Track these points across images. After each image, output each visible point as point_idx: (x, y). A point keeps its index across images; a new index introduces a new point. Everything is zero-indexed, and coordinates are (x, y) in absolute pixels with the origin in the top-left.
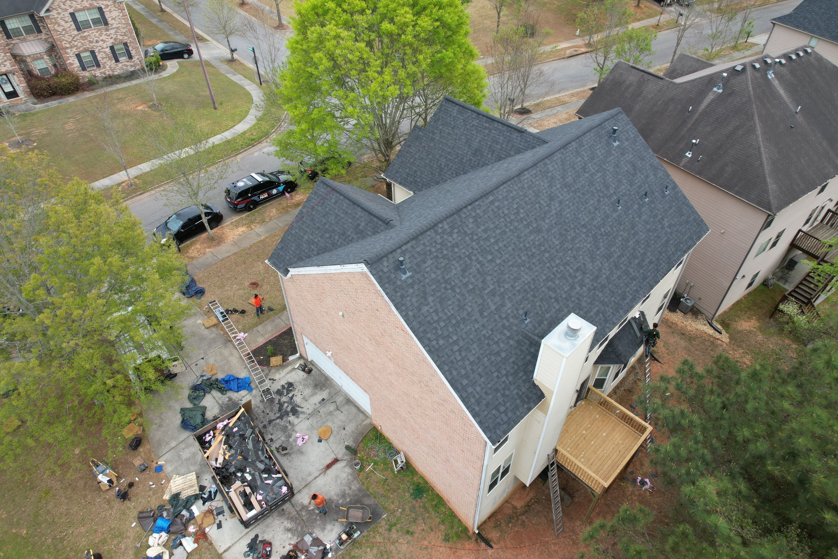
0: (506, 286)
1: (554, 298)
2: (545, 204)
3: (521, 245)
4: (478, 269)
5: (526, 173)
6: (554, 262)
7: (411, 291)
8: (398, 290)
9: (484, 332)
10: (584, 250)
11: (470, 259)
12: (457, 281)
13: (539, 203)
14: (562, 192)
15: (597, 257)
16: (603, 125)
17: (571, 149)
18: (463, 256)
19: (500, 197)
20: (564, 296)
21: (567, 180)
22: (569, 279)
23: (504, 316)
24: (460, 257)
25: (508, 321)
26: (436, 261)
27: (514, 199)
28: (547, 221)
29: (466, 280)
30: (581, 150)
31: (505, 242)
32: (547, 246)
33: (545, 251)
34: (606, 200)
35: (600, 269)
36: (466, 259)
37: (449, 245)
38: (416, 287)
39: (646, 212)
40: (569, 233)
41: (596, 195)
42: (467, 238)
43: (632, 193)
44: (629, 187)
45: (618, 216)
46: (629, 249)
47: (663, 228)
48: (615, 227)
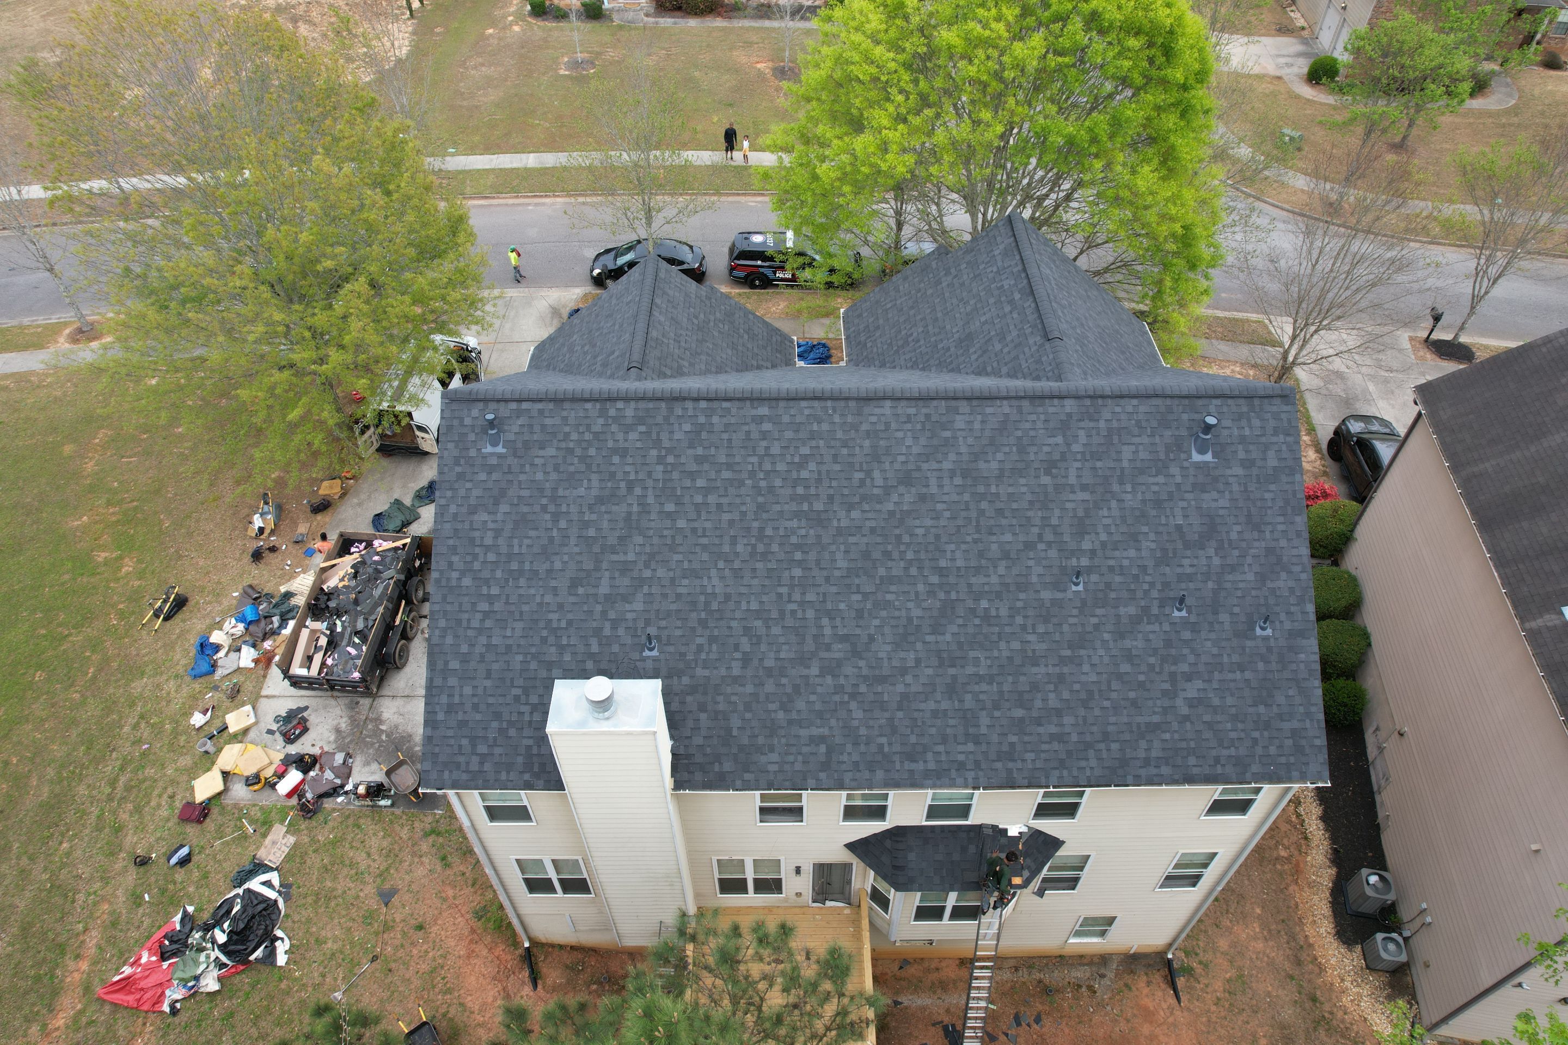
0: (661, 573)
1: (744, 653)
2: (880, 482)
3: (756, 524)
4: (629, 514)
5: (888, 403)
6: (804, 594)
7: (483, 476)
8: (462, 461)
9: (553, 616)
10: (897, 613)
11: (630, 489)
12: (573, 509)
13: (869, 473)
14: (946, 481)
15: (919, 646)
16: (1200, 402)
17: (1051, 410)
18: (619, 476)
19: (786, 419)
20: (769, 663)
21: (982, 465)
22: (809, 640)
23: (612, 615)
24: (613, 475)
25: (614, 628)
26: (565, 457)
27: (813, 436)
28: (855, 514)
29: (594, 517)
30: (1082, 424)
31: (724, 501)
32: (812, 556)
33: (800, 563)
34: (1053, 553)
35: (904, 671)
36: (623, 484)
37: (610, 444)
38: (495, 476)
39: (1151, 636)
40: (890, 564)
41: (1035, 530)
42: (654, 452)
43: (1148, 579)
44: (1150, 563)
45: (1054, 601)
46: (1022, 679)
47: (1171, 694)
48: (1025, 617)
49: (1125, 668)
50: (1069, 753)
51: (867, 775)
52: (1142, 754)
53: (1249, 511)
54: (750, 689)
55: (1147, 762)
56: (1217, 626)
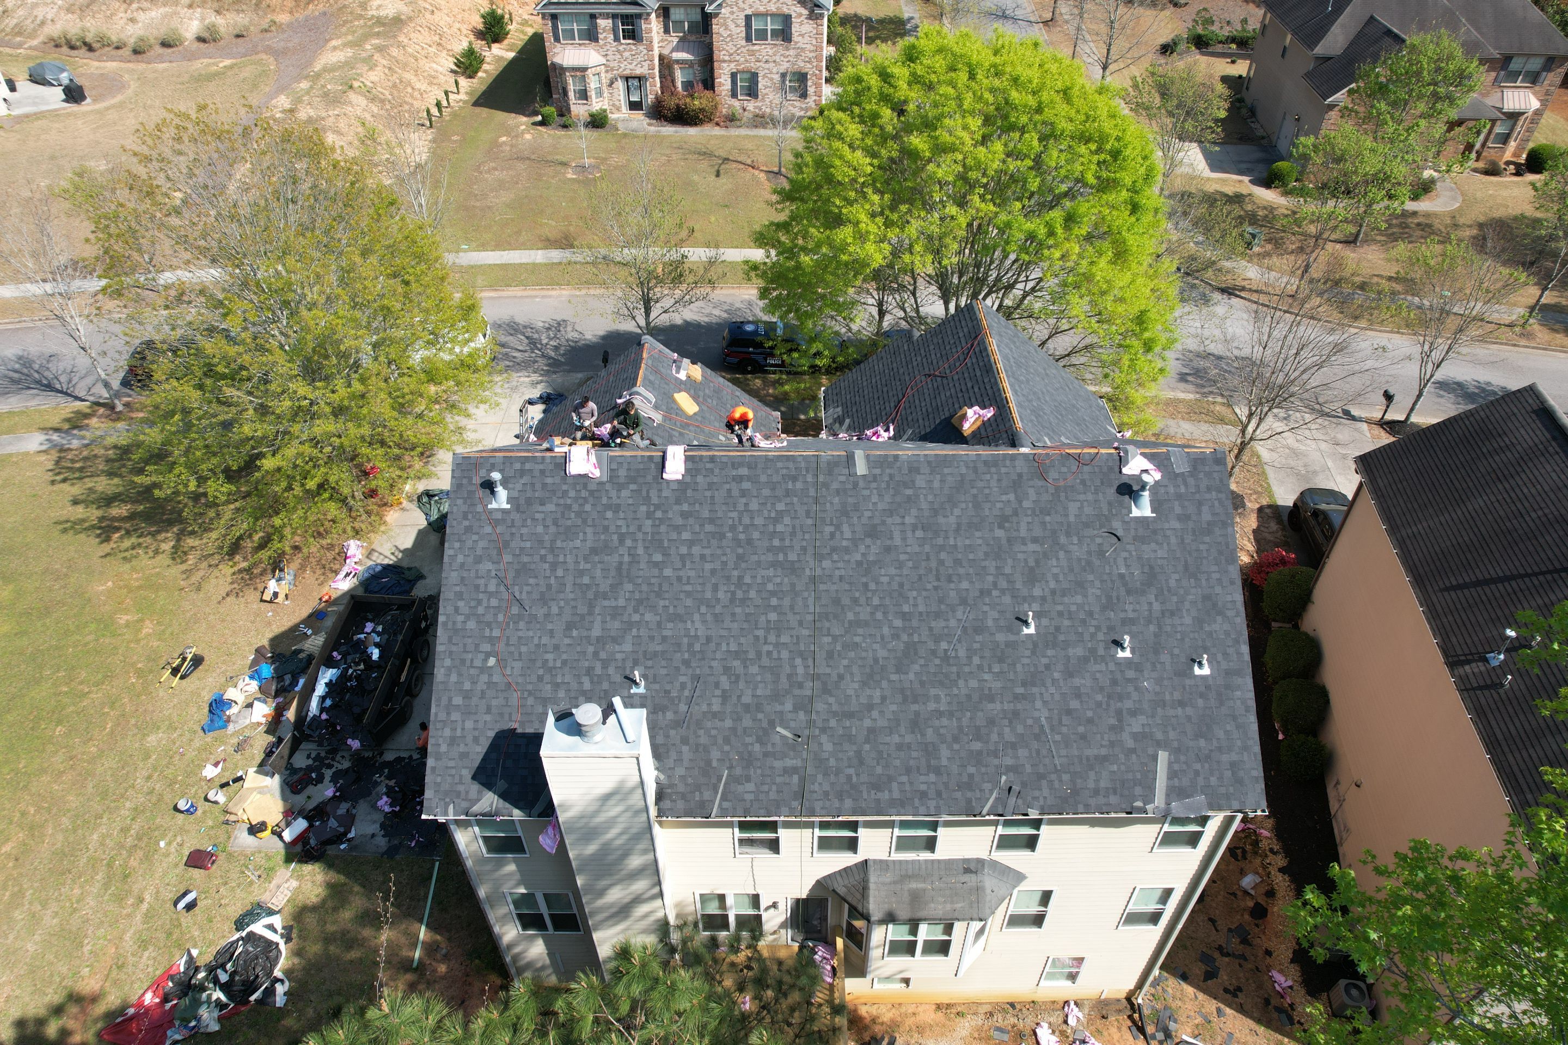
0: (648, 617)
1: (724, 691)
2: (848, 534)
3: (735, 573)
4: (621, 563)
6: (778, 636)
7: (488, 529)
8: (470, 516)
9: (550, 657)
10: (864, 654)
11: (622, 541)
12: (570, 559)
13: (838, 527)
14: (909, 534)
15: (884, 684)
18: (612, 529)
19: (763, 478)
20: (747, 699)
21: (941, 520)
22: (784, 679)
23: (603, 655)
24: (606, 529)
25: (605, 667)
26: (563, 513)
27: (788, 493)
28: (826, 564)
29: (588, 566)
30: (1031, 483)
31: (707, 552)
32: (787, 602)
33: (775, 608)
34: (1007, 599)
35: (870, 707)
36: (615, 537)
37: (604, 501)
38: (499, 530)
39: (1098, 675)
40: (857, 609)
41: (990, 579)
42: (644, 508)
43: (1094, 623)
44: (1096, 609)
45: (1008, 644)
46: (980, 714)
47: (1117, 728)
48: (981, 657)
49: (1075, 704)
51: (837, 804)
52: (1091, 785)
53: (1186, 561)
54: (728, 723)
55: (1096, 792)
56: (1158, 666)
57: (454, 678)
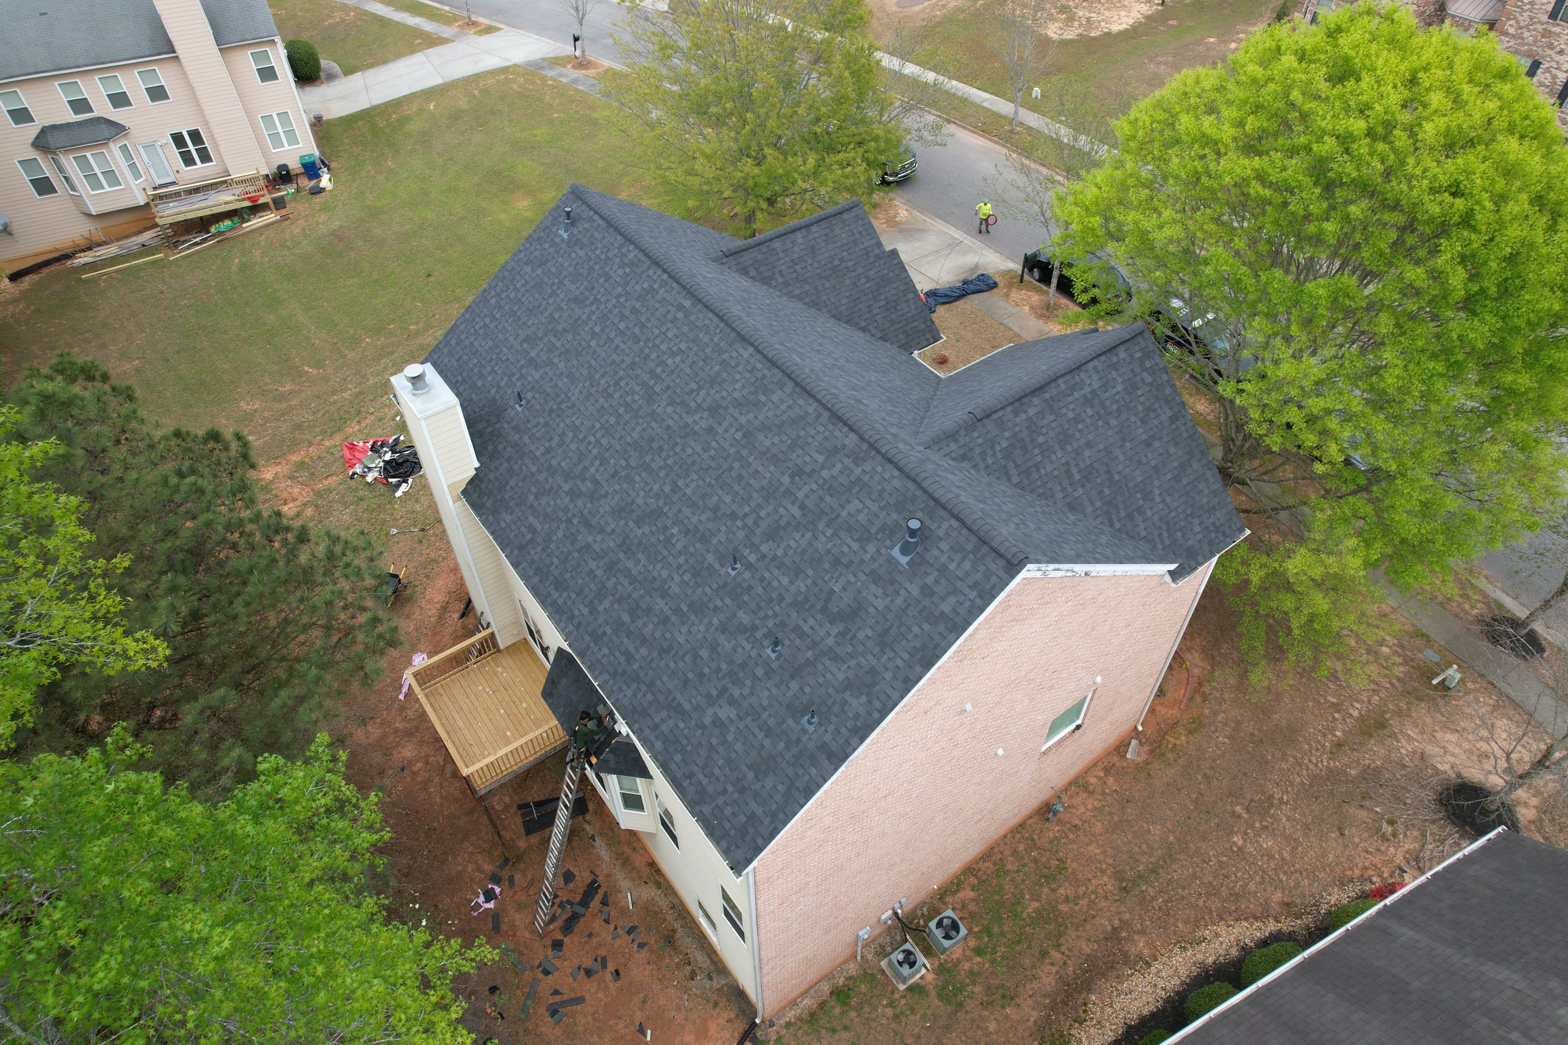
0: (561, 365)
1: (550, 446)
2: (699, 399)
3: (622, 373)
4: (580, 318)
5: (751, 350)
6: (603, 436)
7: (547, 246)
9: (505, 350)
10: (631, 492)
11: (592, 303)
12: (562, 295)
13: (700, 388)
14: (732, 430)
15: (622, 523)
17: (837, 433)
18: (595, 291)
19: (693, 318)
20: (554, 463)
21: (761, 436)
22: (580, 468)
23: (524, 371)
24: (593, 288)
26: (585, 261)
27: (696, 340)
28: (669, 410)
29: (565, 307)
30: (846, 461)
31: (622, 346)
32: (627, 417)
33: (620, 416)
34: (741, 534)
35: (601, 531)
36: (592, 298)
37: (608, 269)
38: (551, 250)
39: (739, 650)
40: (657, 457)
41: (747, 509)
42: (620, 289)
43: (777, 609)
44: (789, 600)
45: (710, 566)
46: (648, 598)
47: (711, 701)
48: (687, 561)
49: (704, 653)
50: (625, 672)
51: (531, 573)
52: (657, 720)
53: (890, 628)
54: (534, 469)
55: (655, 727)
56: (783, 686)
57: (462, 328)
